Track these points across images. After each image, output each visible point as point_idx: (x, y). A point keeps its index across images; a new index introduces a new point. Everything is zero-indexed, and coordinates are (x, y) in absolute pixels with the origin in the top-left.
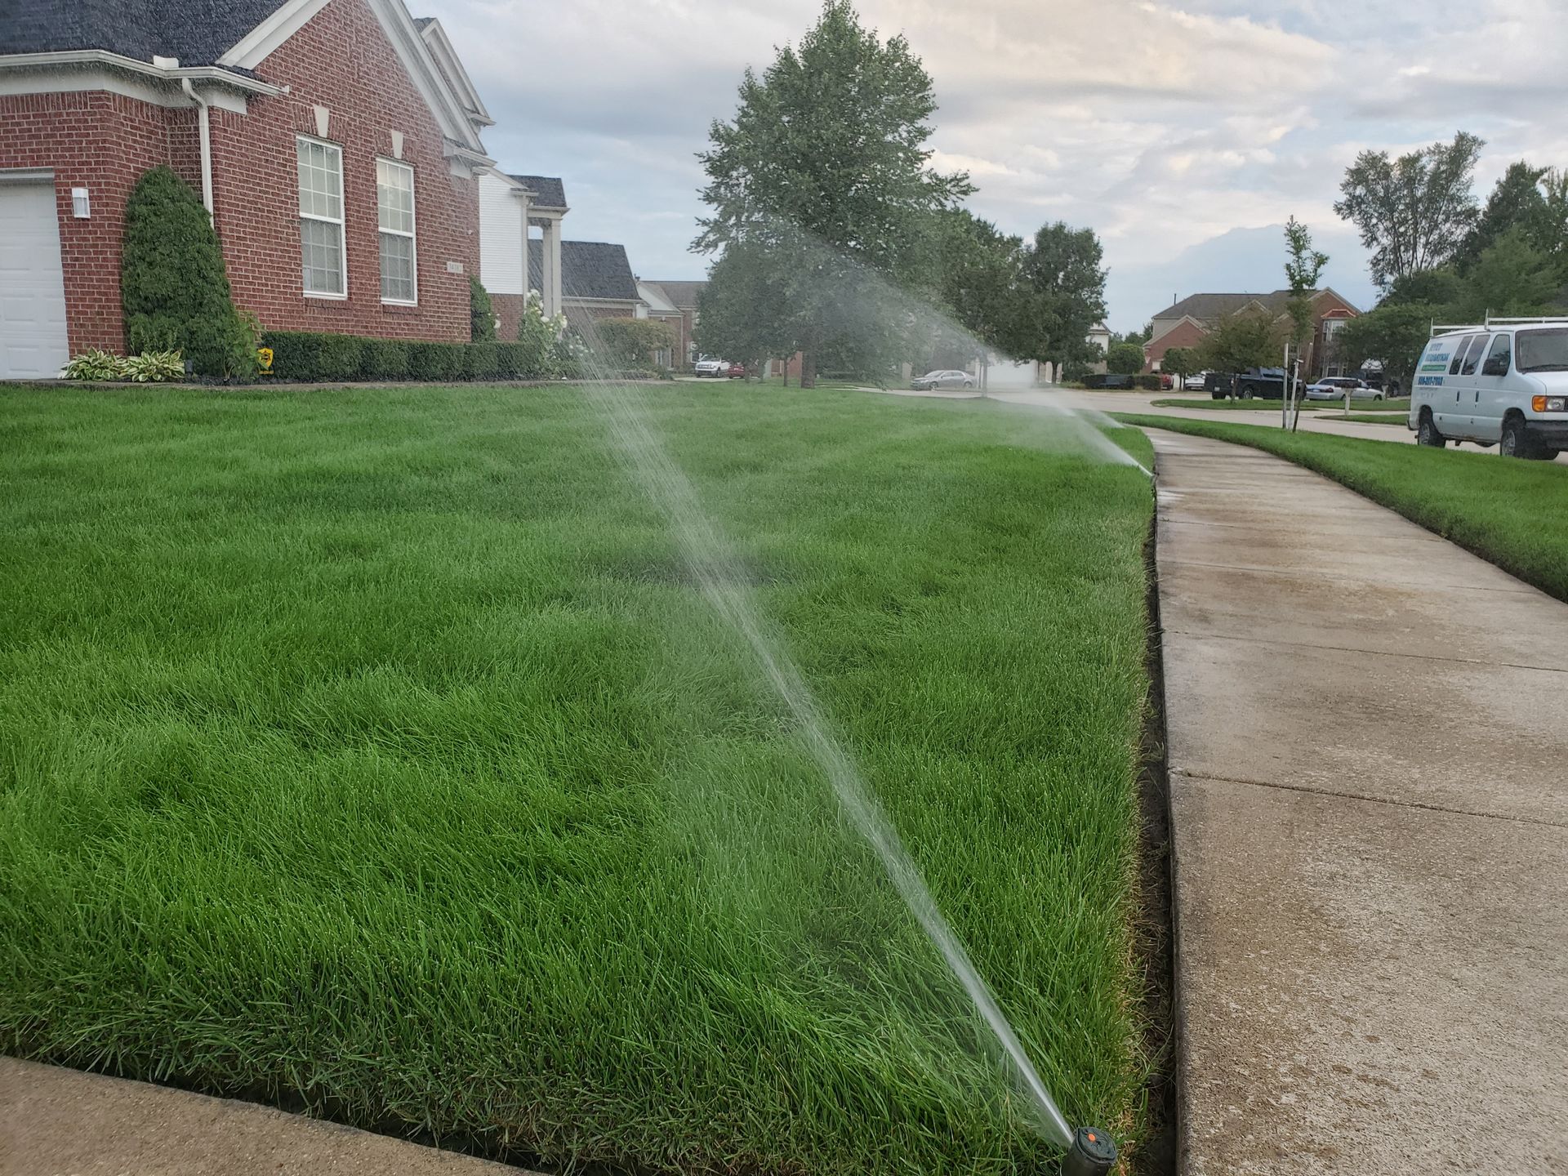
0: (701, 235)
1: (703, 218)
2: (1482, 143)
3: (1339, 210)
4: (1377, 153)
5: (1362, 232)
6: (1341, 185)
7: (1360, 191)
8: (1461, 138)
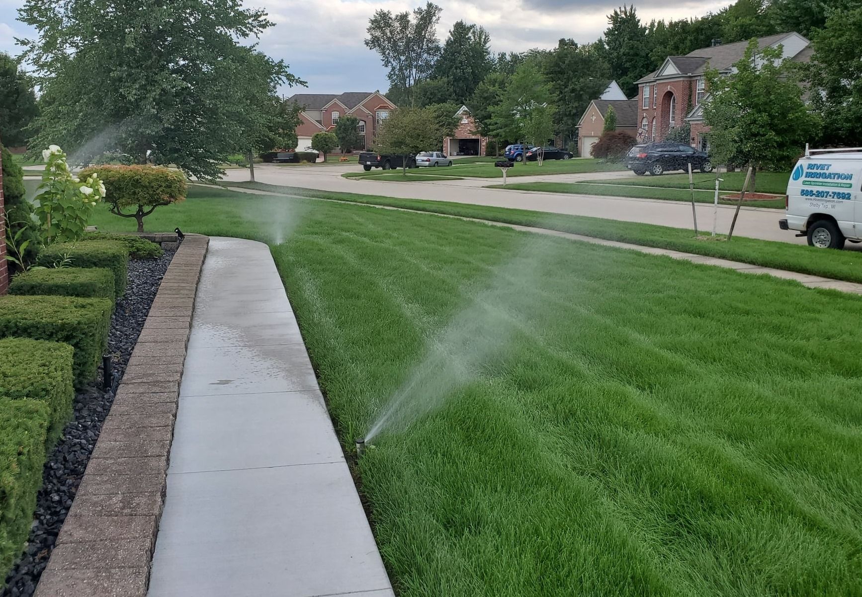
0: (20, 53)
1: (21, 38)
2: (440, 10)
3: (367, 44)
4: (386, 11)
5: (381, 57)
6: (367, 29)
7: (378, 33)
8: (430, 5)
